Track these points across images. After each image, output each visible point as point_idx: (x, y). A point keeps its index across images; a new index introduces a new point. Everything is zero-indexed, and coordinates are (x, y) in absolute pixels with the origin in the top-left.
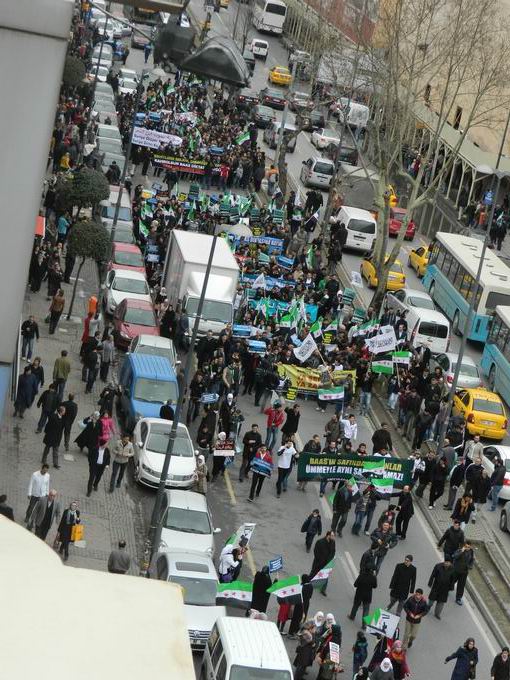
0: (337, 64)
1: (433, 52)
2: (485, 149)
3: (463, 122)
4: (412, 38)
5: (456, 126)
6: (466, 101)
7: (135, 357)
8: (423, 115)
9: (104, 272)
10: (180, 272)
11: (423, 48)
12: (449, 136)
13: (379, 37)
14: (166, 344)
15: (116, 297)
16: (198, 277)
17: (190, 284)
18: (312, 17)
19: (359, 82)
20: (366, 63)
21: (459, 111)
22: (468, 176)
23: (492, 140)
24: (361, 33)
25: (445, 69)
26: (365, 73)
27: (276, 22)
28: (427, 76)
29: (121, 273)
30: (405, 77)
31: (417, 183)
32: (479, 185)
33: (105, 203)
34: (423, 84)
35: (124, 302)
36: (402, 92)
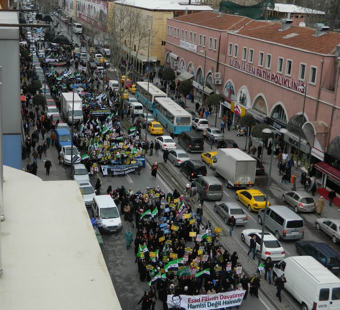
0: (99, 39)
1: (126, 31)
2: (144, 55)
3: (137, 49)
4: (119, 27)
5: (135, 50)
6: (136, 43)
7: (58, 130)
8: (125, 48)
9: (44, 108)
10: (66, 104)
11: (122, 30)
12: (133, 54)
13: (109, 29)
14: (66, 125)
15: (49, 114)
16: (71, 105)
17: (69, 107)
18: (90, 27)
19: (106, 43)
20: (107, 37)
21: (135, 46)
22: (141, 64)
23: (146, 52)
24: (104, 29)
25: (129, 35)
26: (107, 40)
27: (79, 30)
28: (125, 38)
29: (49, 108)
30: (118, 39)
31: (127, 68)
32: (144, 65)
33: (41, 89)
34: (124, 41)
35: (52, 115)
36: (118, 43)
